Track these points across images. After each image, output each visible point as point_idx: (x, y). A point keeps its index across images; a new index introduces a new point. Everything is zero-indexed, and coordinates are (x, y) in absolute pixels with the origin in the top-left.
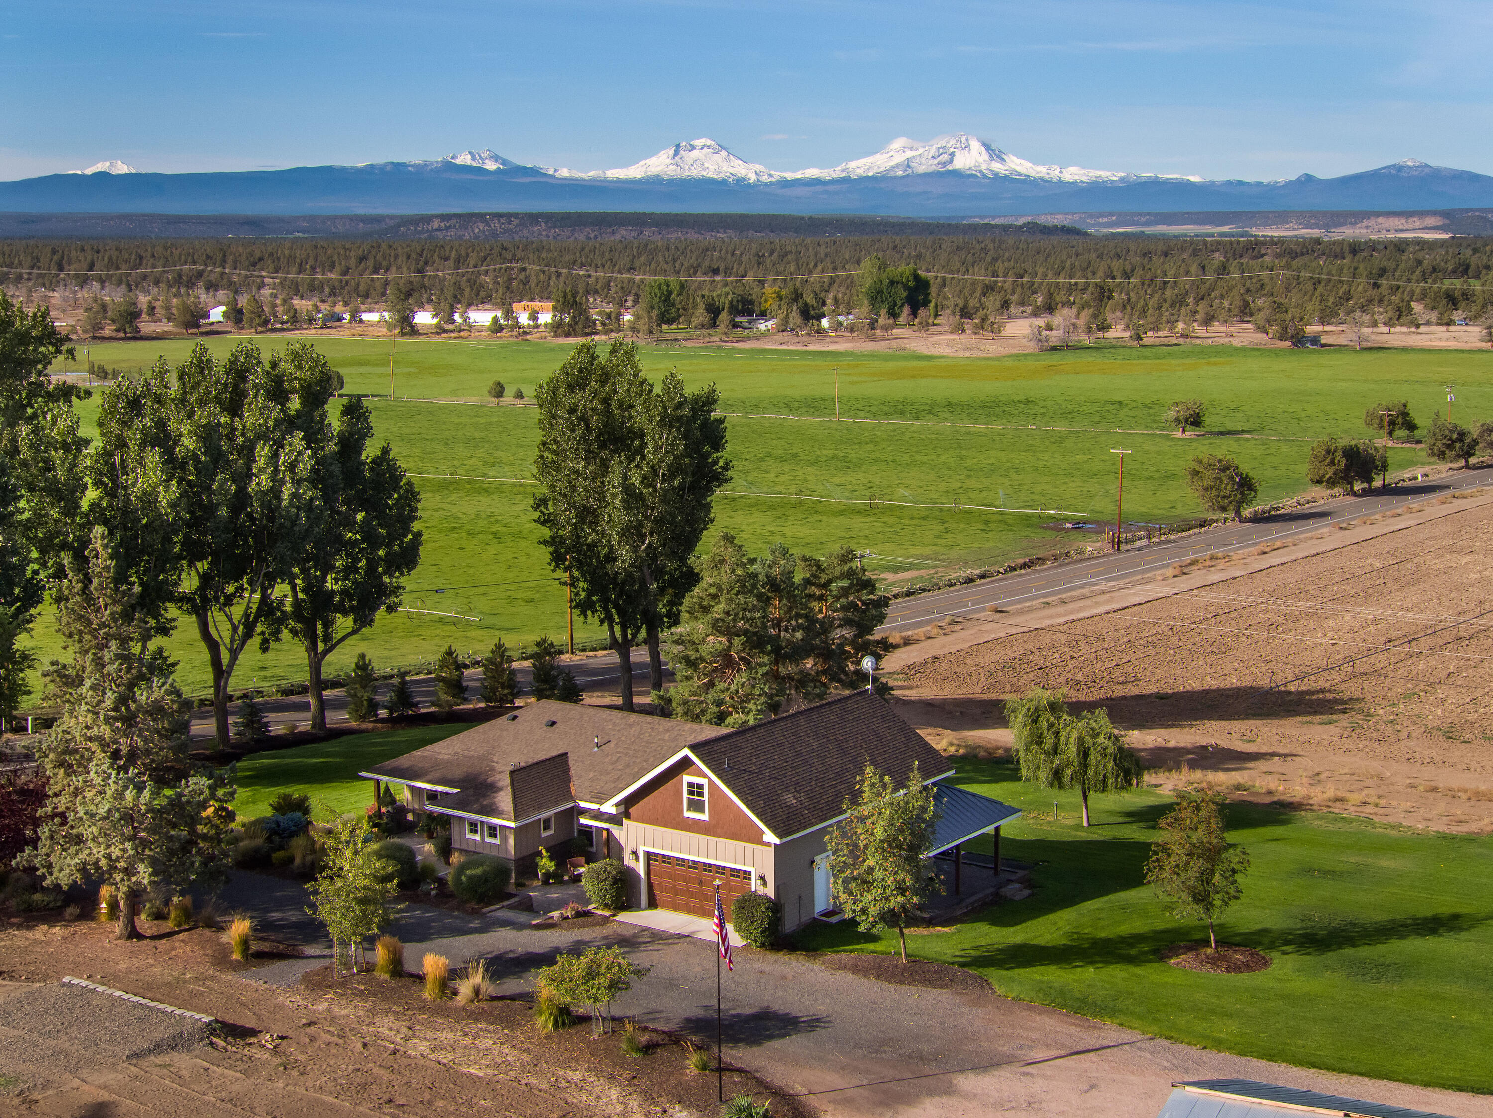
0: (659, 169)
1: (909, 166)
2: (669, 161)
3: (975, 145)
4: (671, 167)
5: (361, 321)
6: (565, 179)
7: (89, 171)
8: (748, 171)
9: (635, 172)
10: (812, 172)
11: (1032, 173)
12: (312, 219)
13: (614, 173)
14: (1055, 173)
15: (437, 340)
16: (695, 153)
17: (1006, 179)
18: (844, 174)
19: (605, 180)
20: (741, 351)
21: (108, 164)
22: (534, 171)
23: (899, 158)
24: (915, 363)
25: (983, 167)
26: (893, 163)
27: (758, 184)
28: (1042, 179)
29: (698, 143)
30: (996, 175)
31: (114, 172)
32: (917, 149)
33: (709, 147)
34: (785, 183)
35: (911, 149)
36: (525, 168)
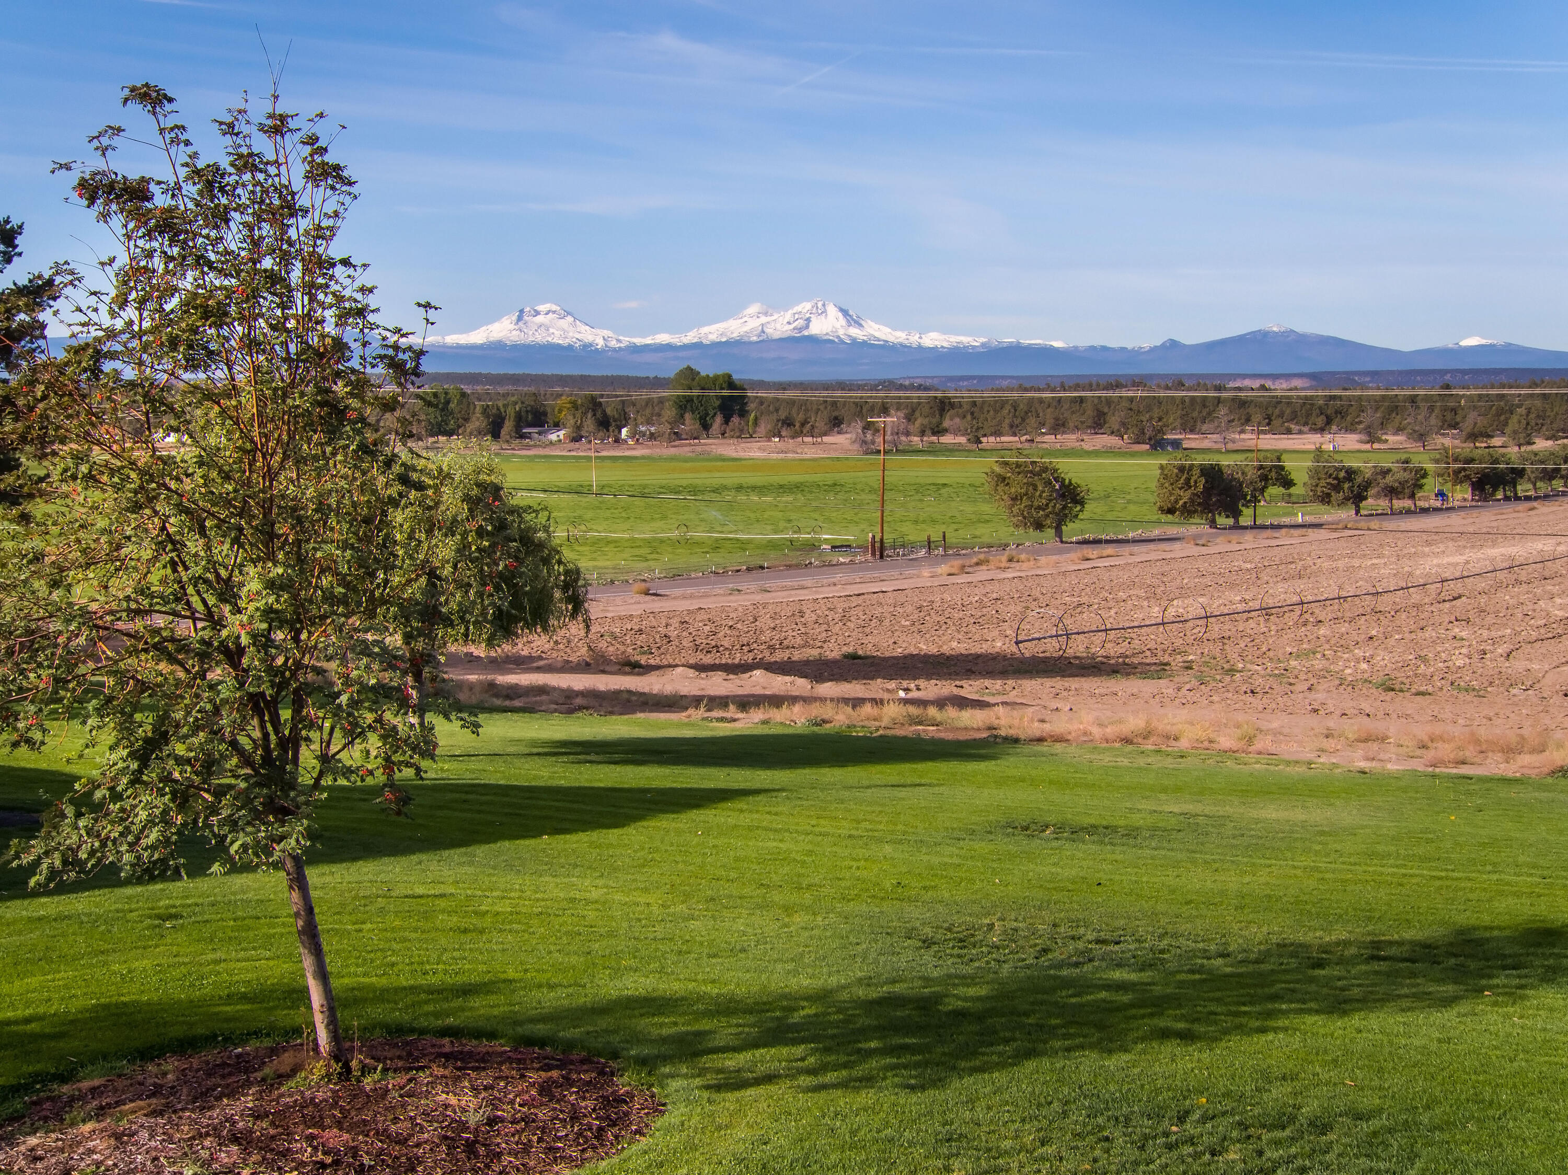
0: (501, 334)
1: (763, 332)
2: (512, 327)
3: (832, 310)
4: (514, 333)
8: (596, 337)
9: (477, 337)
11: (891, 339)
13: (454, 339)
14: (914, 339)
16: (540, 319)
17: (863, 346)
18: (695, 340)
19: (445, 346)
20: (521, 457)
23: (753, 324)
25: (841, 332)
26: (746, 328)
27: (606, 350)
28: (901, 345)
29: (542, 308)
30: (854, 340)
32: (772, 315)
33: (554, 312)
34: (635, 349)
35: (766, 314)
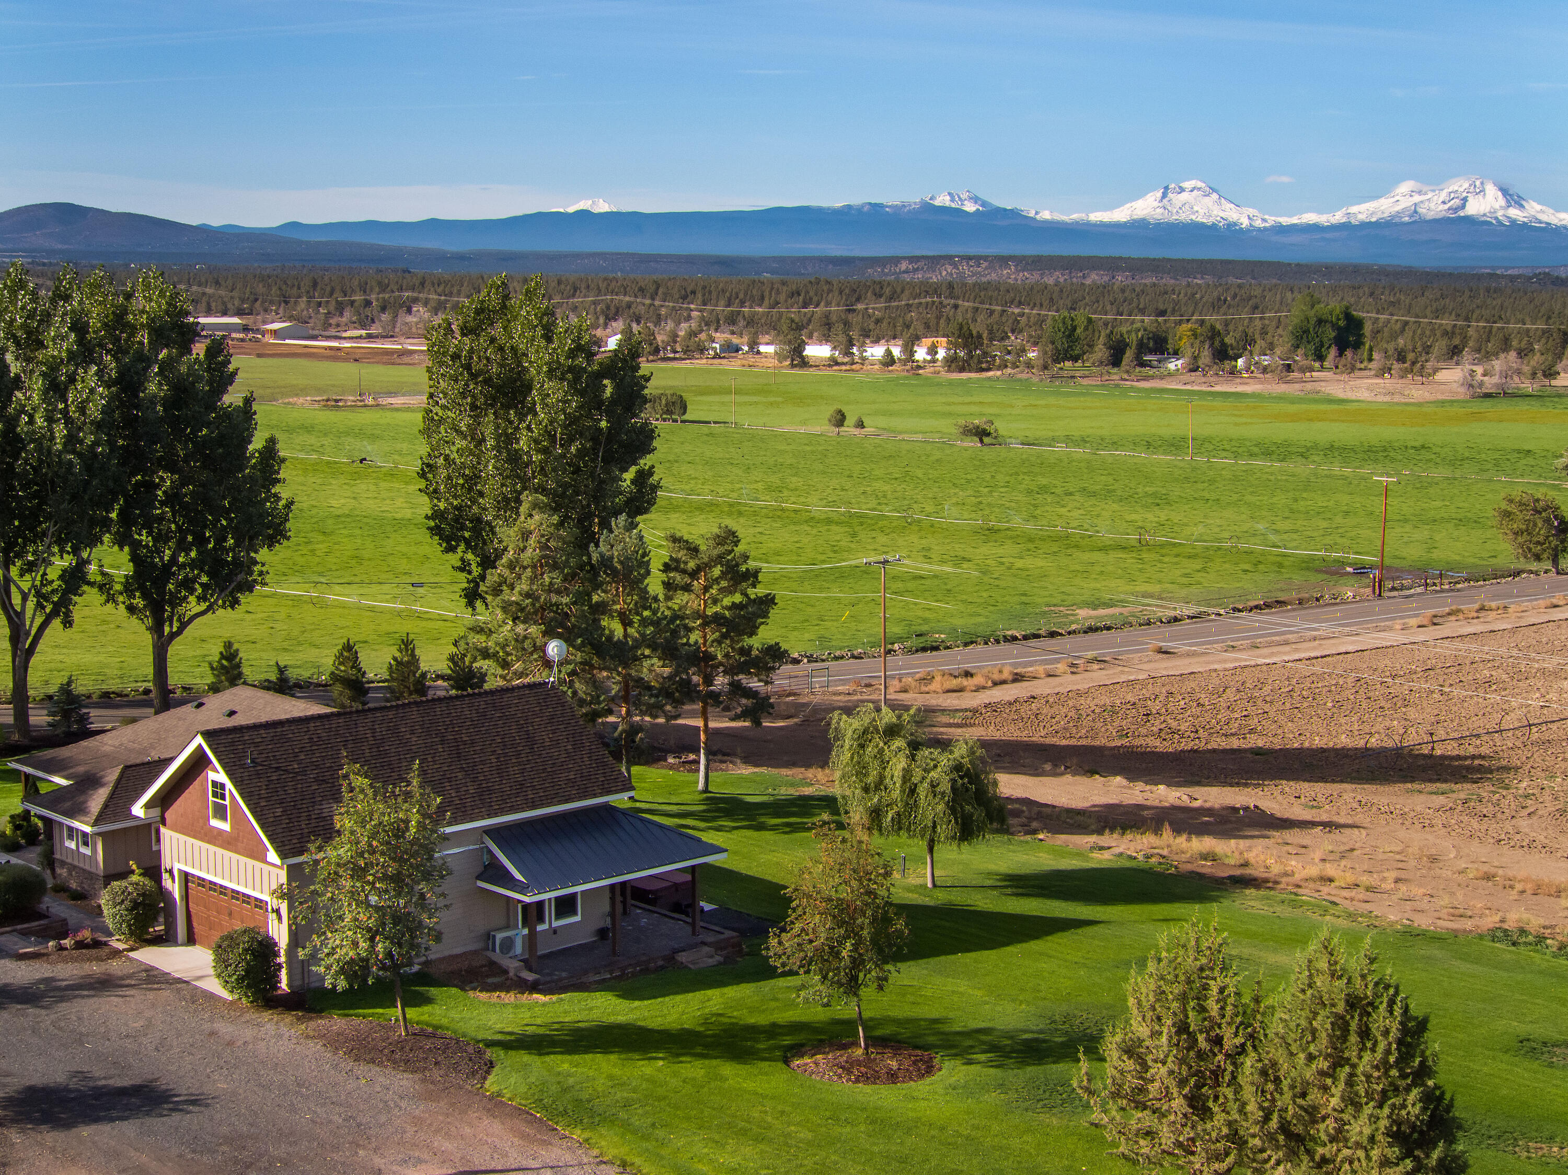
0: (1145, 212)
1: (1415, 212)
2: (1156, 204)
3: (1491, 190)
4: (1158, 210)
5: (758, 353)
6: (1046, 222)
7: (571, 209)
8: (1242, 217)
9: (1120, 215)
10: (1310, 218)
12: (782, 260)
13: (1096, 217)
15: (828, 372)
16: (1184, 196)
17: (1524, 228)
18: (1344, 220)
19: (1088, 224)
20: (1139, 390)
21: (590, 202)
22: (1014, 214)
23: (1405, 203)
24: (1323, 407)
25: (1499, 214)
26: (1398, 208)
27: (1251, 229)
28: (1564, 227)
29: (1187, 185)
30: (1513, 222)
31: (596, 210)
32: (1426, 194)
33: (1199, 189)
34: (1280, 229)
35: (1420, 193)
36: (1005, 210)
